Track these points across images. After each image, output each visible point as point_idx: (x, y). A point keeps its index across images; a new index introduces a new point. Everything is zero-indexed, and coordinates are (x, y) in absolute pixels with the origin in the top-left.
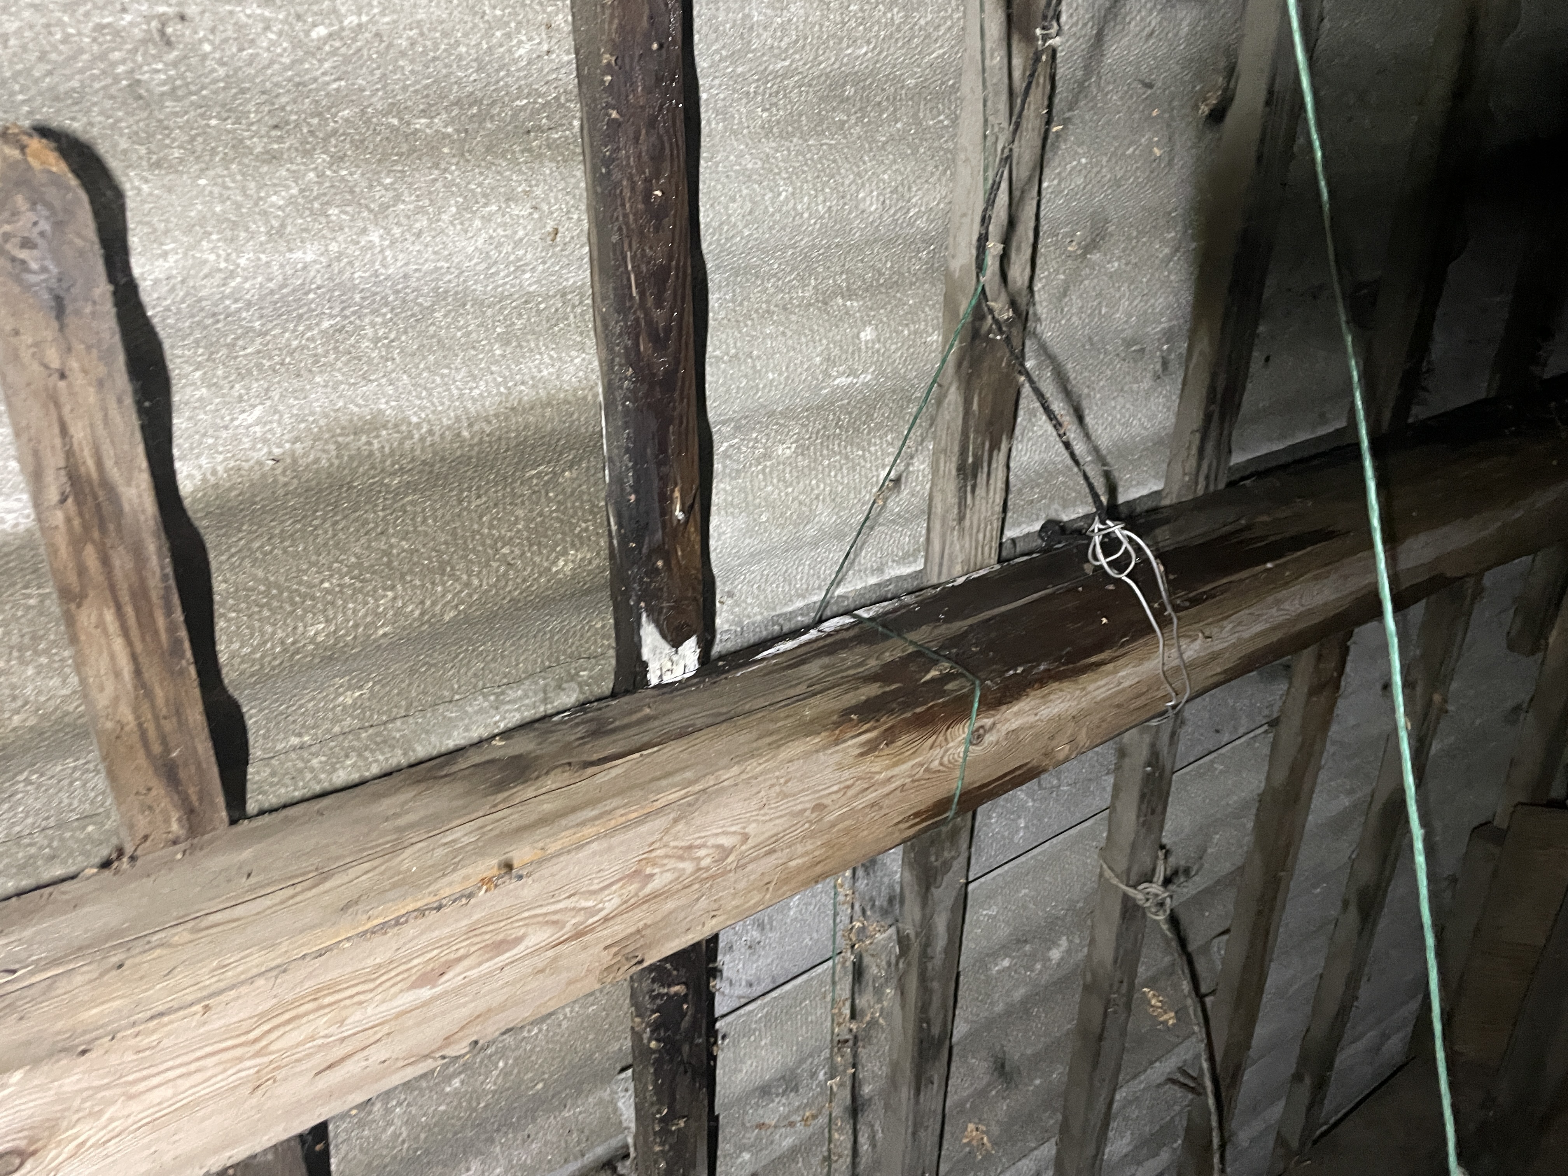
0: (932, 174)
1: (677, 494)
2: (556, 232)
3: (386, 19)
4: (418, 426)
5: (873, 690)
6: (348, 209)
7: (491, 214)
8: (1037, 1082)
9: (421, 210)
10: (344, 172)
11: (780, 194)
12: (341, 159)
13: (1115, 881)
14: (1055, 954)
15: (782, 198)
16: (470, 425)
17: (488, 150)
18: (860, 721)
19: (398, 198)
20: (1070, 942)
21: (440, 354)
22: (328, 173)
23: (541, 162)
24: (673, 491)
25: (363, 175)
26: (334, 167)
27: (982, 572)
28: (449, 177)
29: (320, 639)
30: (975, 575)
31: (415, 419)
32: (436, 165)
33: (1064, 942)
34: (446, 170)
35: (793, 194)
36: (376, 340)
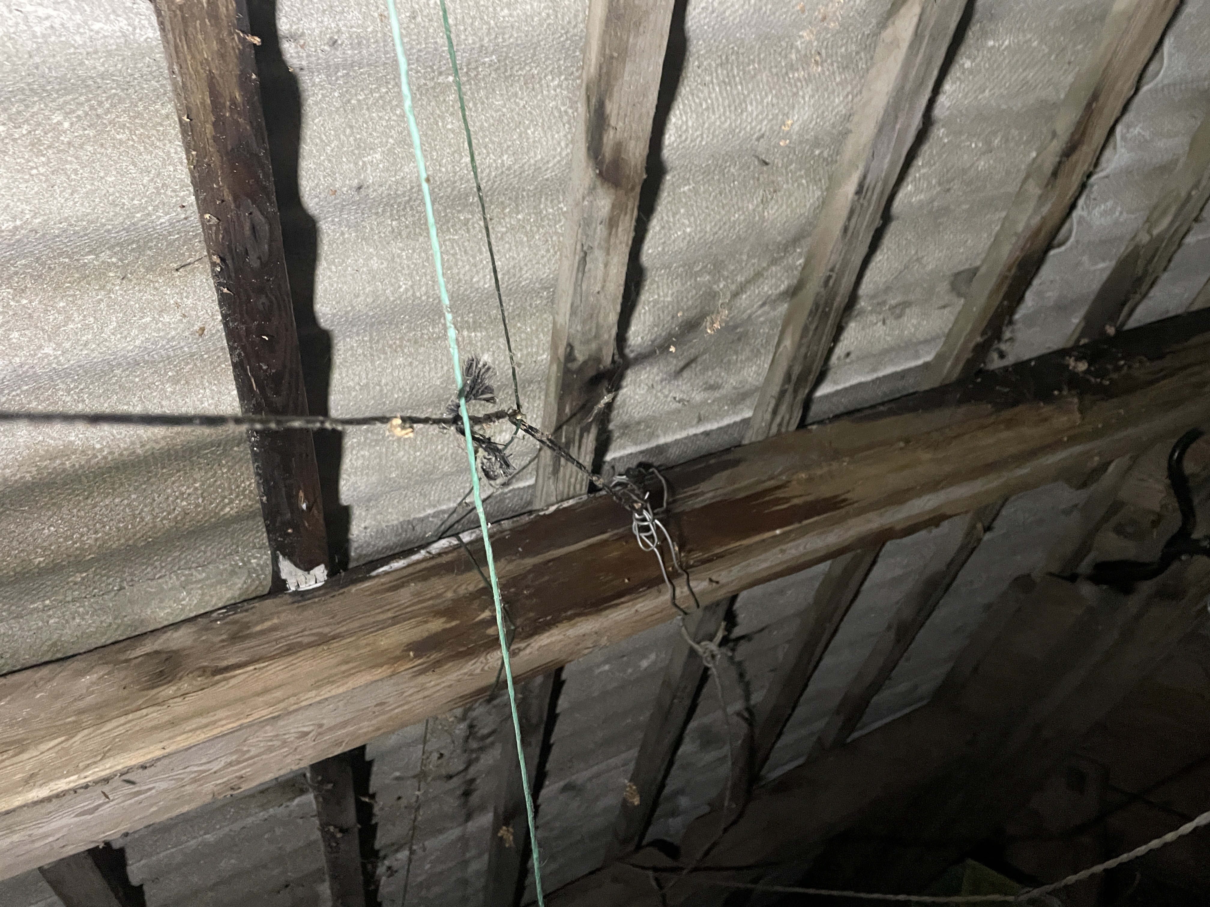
0: (543, 257)
1: (301, 494)
2: (203, 329)
3: (37, 221)
4: (101, 450)
5: (437, 625)
6: (27, 332)
7: (146, 325)
8: (629, 721)
9: (88, 327)
10: (24, 302)
11: (400, 287)
12: (23, 291)
13: (687, 638)
14: (645, 664)
15: (402, 290)
16: (143, 446)
17: (148, 270)
18: (415, 657)
19: (69, 319)
20: (657, 656)
21: (121, 394)
22: (12, 303)
23: (194, 276)
24: (298, 492)
25: (40, 302)
26: (17, 298)
27: (571, 502)
28: (113, 296)
29: (42, 565)
30: (566, 504)
31: (98, 446)
32: (103, 288)
33: (653, 657)
34: (110, 291)
35: (412, 286)
36: (68, 391)
